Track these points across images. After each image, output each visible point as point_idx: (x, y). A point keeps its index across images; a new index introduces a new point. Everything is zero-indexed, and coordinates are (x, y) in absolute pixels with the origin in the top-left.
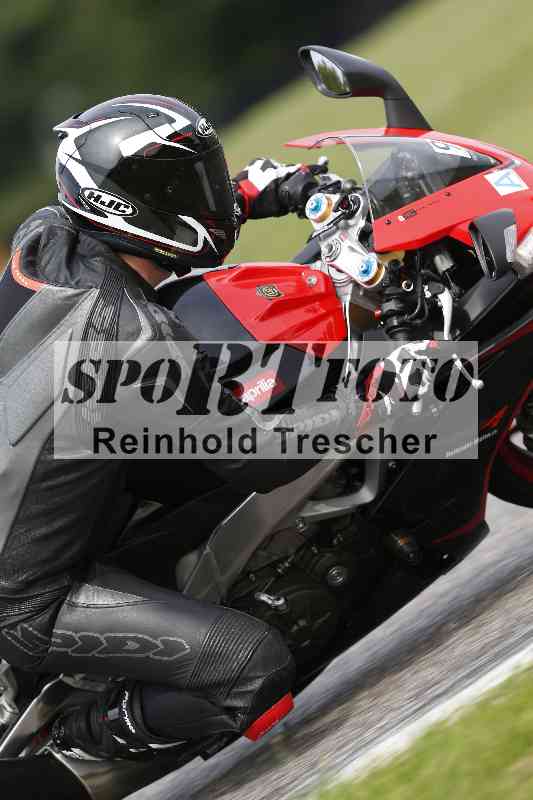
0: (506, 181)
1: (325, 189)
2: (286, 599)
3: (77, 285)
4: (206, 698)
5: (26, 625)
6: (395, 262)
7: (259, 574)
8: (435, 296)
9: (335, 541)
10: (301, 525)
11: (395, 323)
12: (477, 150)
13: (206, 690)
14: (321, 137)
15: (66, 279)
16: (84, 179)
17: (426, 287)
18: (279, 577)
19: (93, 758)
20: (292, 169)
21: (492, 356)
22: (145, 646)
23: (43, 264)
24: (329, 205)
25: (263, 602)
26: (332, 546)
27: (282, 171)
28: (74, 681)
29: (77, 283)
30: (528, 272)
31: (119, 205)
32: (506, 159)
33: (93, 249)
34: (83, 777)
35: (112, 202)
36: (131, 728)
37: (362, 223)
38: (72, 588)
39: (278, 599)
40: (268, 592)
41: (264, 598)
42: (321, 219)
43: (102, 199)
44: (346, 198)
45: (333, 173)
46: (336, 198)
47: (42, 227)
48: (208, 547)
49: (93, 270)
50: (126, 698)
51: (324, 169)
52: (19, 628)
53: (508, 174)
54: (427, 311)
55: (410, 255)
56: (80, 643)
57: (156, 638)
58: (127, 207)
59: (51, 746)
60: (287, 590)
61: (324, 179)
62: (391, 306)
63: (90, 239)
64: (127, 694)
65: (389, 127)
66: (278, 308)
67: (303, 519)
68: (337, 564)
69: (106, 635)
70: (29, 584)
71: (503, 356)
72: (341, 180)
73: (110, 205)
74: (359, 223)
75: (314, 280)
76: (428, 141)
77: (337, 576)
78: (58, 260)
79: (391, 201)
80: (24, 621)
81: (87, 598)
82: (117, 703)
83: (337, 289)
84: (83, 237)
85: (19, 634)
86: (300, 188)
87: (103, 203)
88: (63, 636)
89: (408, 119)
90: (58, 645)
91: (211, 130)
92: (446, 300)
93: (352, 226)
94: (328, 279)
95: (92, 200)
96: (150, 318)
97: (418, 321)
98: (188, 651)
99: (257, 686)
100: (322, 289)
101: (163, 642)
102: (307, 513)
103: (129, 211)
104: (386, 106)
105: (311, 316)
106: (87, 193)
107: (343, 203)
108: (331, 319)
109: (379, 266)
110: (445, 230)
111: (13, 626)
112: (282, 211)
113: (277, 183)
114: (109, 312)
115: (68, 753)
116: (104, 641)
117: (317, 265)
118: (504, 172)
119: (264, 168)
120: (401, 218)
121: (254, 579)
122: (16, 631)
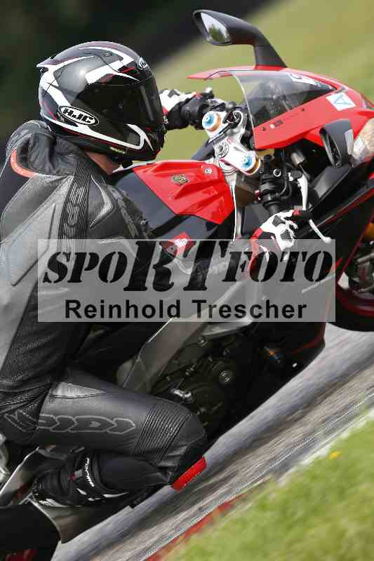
0: (340, 101)
1: (214, 108)
2: (192, 394)
3: (58, 173)
4: (146, 461)
5: (21, 411)
6: (268, 157)
7: (172, 376)
8: (296, 180)
9: (225, 353)
10: (203, 341)
11: (269, 198)
12: (319, 80)
13: (146, 455)
14: (212, 72)
15: (50, 170)
16: (61, 100)
17: (290, 174)
18: (186, 378)
19: (61, 506)
20: (190, 96)
21: (334, 222)
22: (104, 424)
23: (32, 160)
24: (219, 119)
25: (177, 395)
26: (223, 356)
27: (183, 97)
28: (46, 452)
29: (58, 172)
30: (359, 162)
31: (86, 117)
32: (339, 86)
33: (67, 149)
34: (54, 519)
35: (81, 116)
36: (91, 483)
37: (243, 131)
38: (52, 386)
39: (187, 393)
40: (180, 389)
41: (177, 392)
42: (214, 129)
43: (74, 113)
44: (231, 114)
45: (219, 98)
46: (223, 114)
47: (30, 135)
48: (139, 358)
49: (69, 163)
50: (88, 462)
51: (211, 96)
52: (16, 413)
53: (342, 96)
54: (291, 191)
55: (277, 151)
56: (58, 423)
57: (112, 419)
58: (92, 119)
59: (31, 497)
60: (192, 387)
61: (212, 102)
62: (266, 187)
63: (64, 142)
64: (88, 459)
65: (257, 65)
66: (187, 190)
67: (204, 338)
68: (225, 369)
69: (77, 417)
70: (24, 383)
71: (341, 222)
72: (225, 102)
73: (79, 118)
74: (241, 131)
75: (209, 171)
76: (288, 73)
77: (226, 377)
78: (43, 157)
79: (262, 115)
80: (20, 408)
81: (63, 391)
82: (81, 466)
83: (226, 177)
84: (59, 140)
85: (16, 417)
86: (197, 108)
87: (74, 116)
88: (47, 419)
89: (271, 59)
90: (43, 424)
91: (147, 65)
92: (303, 183)
93: (236, 133)
94: (219, 170)
95: (66, 115)
96: (109, 194)
97: (285, 197)
98: (134, 428)
99: (182, 451)
100: (216, 178)
101: (116, 421)
102: (206, 333)
103: (93, 121)
104: (255, 52)
105: (207, 196)
106: (63, 110)
107: (230, 117)
108: (222, 198)
109: (257, 160)
110: (300, 135)
111: (12, 411)
112: (183, 125)
113: (180, 105)
114: (81, 191)
115: (43, 502)
116: (76, 422)
117: (211, 161)
118: (339, 95)
119: (170, 95)
120: (272, 126)
121: (169, 379)
122: (15, 415)
